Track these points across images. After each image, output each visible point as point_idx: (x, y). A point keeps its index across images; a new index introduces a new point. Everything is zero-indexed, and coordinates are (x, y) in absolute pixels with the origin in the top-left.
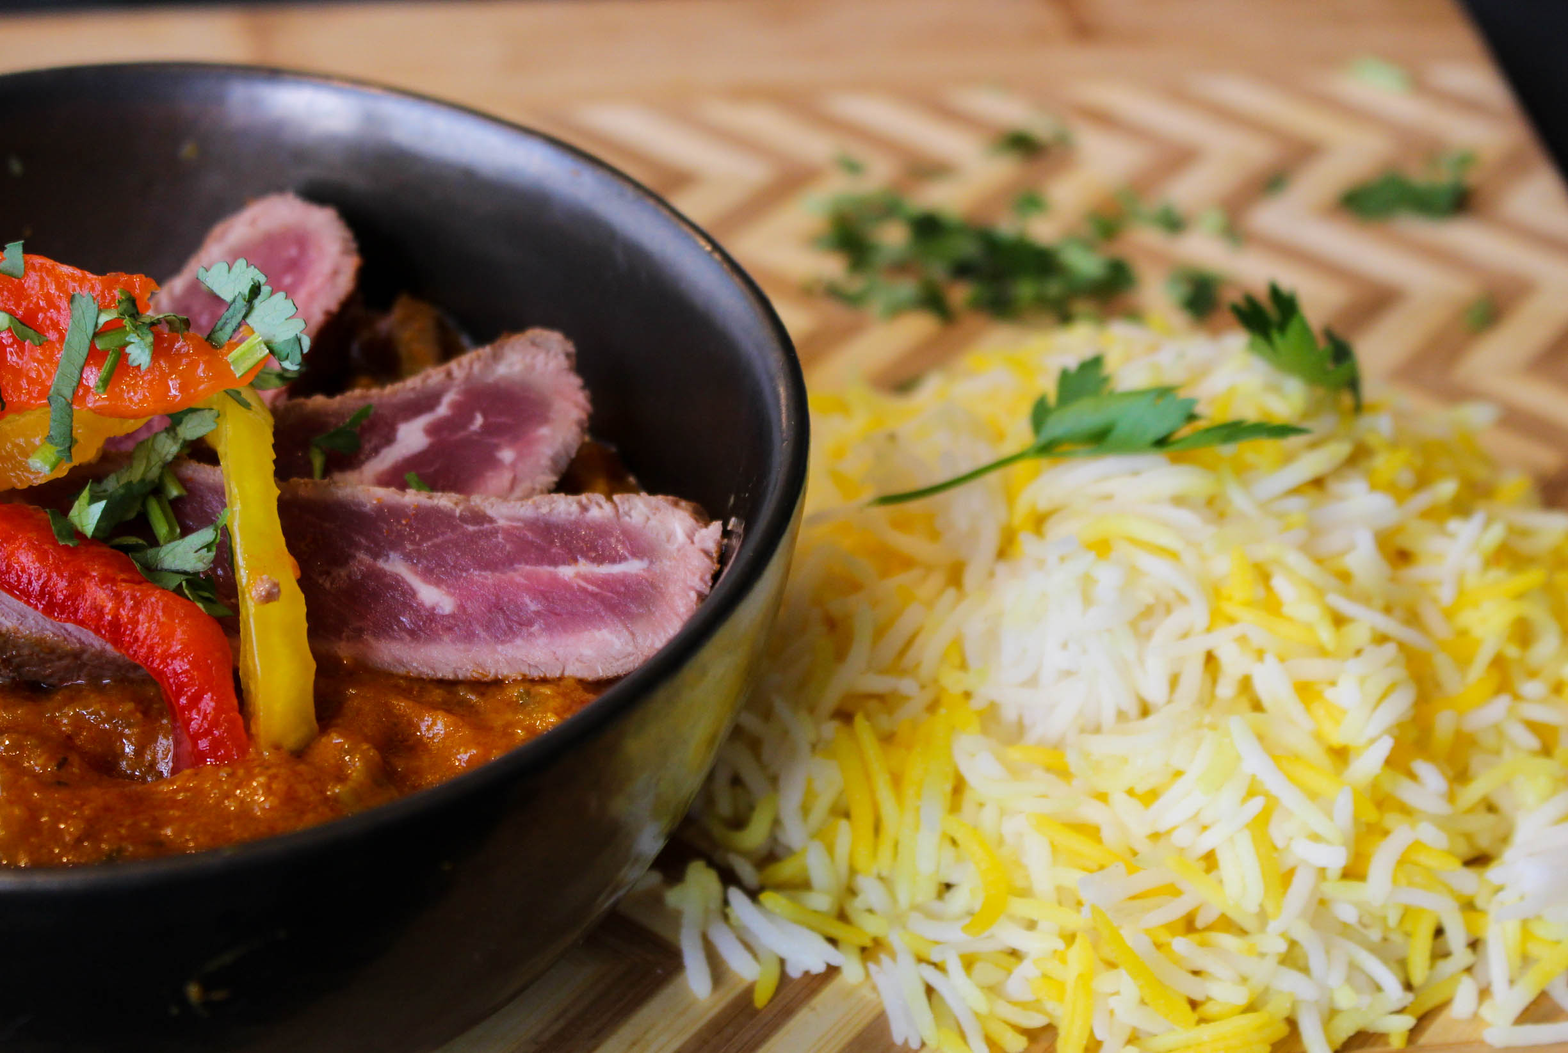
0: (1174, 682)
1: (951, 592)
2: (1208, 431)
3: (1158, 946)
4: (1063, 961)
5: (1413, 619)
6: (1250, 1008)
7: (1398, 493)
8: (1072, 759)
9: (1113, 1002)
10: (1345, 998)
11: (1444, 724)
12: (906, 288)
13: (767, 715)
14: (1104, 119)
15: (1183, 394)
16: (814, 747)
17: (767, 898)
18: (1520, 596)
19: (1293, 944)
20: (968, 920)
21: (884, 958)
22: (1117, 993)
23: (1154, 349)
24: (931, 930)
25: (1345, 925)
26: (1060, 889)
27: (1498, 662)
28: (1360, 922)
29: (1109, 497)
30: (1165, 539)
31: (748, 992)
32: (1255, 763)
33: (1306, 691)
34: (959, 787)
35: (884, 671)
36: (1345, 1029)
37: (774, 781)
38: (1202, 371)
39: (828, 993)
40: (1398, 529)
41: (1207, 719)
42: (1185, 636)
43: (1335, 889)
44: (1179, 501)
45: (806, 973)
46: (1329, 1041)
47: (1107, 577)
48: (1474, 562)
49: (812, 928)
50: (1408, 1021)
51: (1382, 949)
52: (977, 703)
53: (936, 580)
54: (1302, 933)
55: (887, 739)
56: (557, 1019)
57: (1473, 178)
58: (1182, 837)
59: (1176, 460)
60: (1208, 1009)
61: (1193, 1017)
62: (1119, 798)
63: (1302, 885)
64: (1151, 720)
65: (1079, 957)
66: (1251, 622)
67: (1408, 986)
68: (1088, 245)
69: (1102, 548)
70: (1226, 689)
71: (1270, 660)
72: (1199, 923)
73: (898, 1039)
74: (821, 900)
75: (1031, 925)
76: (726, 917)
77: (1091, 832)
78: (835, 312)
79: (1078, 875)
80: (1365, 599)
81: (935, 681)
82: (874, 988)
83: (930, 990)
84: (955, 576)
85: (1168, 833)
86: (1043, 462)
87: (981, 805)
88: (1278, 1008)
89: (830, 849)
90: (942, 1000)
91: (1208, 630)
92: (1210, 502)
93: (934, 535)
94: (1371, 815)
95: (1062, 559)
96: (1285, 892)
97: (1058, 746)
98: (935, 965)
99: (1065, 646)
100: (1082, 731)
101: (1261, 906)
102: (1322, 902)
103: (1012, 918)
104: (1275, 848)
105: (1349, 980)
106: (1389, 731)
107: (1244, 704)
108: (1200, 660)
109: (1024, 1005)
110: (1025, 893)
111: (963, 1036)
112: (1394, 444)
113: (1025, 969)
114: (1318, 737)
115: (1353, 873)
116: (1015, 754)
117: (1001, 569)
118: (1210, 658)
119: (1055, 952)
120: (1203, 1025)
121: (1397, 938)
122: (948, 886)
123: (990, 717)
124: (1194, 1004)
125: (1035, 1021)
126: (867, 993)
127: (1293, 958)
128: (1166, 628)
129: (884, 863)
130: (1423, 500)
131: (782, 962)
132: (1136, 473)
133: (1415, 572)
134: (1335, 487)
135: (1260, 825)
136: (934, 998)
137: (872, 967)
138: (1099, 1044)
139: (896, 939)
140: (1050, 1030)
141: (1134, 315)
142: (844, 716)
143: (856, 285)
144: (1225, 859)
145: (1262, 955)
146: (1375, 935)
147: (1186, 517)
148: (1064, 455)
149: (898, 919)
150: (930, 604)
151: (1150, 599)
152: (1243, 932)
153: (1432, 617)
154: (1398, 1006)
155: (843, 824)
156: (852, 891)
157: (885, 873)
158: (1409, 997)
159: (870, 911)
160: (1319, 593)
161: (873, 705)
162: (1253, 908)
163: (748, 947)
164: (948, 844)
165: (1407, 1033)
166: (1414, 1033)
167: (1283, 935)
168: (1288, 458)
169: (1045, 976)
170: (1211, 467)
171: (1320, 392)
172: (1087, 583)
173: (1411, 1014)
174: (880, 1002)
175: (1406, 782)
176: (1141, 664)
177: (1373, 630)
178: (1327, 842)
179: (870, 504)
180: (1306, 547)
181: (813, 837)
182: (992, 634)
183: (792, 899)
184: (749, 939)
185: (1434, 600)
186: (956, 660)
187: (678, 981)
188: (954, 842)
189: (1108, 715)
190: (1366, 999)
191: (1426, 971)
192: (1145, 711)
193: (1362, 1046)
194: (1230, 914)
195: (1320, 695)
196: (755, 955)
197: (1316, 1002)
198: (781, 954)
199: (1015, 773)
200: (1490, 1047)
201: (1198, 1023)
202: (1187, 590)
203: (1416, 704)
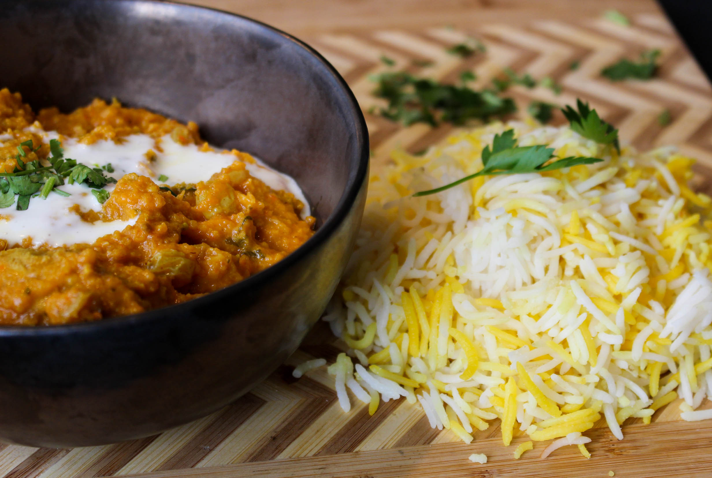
0: (547, 269)
1: (449, 234)
2: (558, 162)
3: (544, 380)
4: (504, 389)
6: (583, 407)
8: (504, 302)
9: (525, 406)
10: (624, 402)
11: (661, 286)
12: (415, 113)
13: (371, 289)
14: (497, 40)
15: (548, 147)
17: (373, 368)
19: (601, 379)
20: (461, 374)
21: (424, 393)
22: (527, 402)
23: (531, 131)
24: (445, 379)
25: (623, 370)
27: (683, 258)
28: (629, 368)
29: (516, 192)
30: (540, 208)
31: (367, 408)
32: (583, 300)
33: (603, 272)
34: (455, 317)
35: (421, 269)
36: (624, 416)
37: (374, 318)
38: (553, 138)
39: (401, 407)
40: (637, 204)
41: (561, 282)
42: (550, 249)
43: (617, 354)
44: (546, 192)
45: (391, 399)
46: (618, 421)
47: (517, 225)
48: (671, 216)
49: (393, 380)
50: (651, 412)
51: (638, 381)
52: (463, 281)
53: (442, 230)
54: (605, 374)
55: (424, 297)
56: (283, 422)
57: (659, 62)
58: (553, 333)
59: (544, 175)
60: (566, 408)
61: (560, 412)
62: (524, 318)
63: (605, 352)
64: (536, 284)
65: (510, 387)
66: (579, 243)
67: (650, 397)
68: (494, 93)
69: (514, 212)
70: (569, 272)
71: (587, 258)
72: (561, 371)
73: (433, 426)
74: (396, 369)
75: (489, 374)
76: (355, 377)
77: (515, 333)
78: (386, 124)
79: (509, 351)
80: (626, 233)
81: (443, 272)
82: (421, 405)
83: (445, 405)
84: (450, 227)
85: (546, 332)
86: (486, 177)
87: (465, 324)
88: (596, 407)
89: (400, 347)
90: (451, 408)
91: (560, 247)
92: (559, 193)
93: (440, 210)
94: (633, 322)
95: (497, 218)
96: (598, 355)
97: (498, 298)
98: (447, 394)
99: (499, 255)
100: (507, 291)
101: (588, 361)
102: (612, 361)
103: (481, 371)
104: (592, 337)
105: (625, 394)
106: (639, 286)
107: (576, 277)
108: (558, 259)
109: (486, 410)
110: (487, 360)
111: (461, 423)
112: (634, 169)
113: (486, 394)
114: (609, 290)
115: (626, 347)
116: (479, 302)
117: (470, 224)
118: (561, 259)
119: (500, 385)
120: (564, 415)
121: (644, 376)
122: (451, 361)
123: (468, 286)
125: (492, 416)
126: (417, 407)
127: (601, 385)
128: (542, 246)
129: (423, 351)
131: (380, 395)
132: (527, 181)
133: (647, 222)
134: (611, 187)
135: (585, 327)
136: (447, 408)
137: (419, 397)
138: (519, 424)
139: (430, 384)
140: (498, 420)
143: (394, 112)
144: (571, 343)
145: (588, 384)
146: (635, 374)
147: (548, 199)
148: (497, 174)
149: (431, 376)
150: (440, 240)
151: (536, 234)
152: (580, 375)
153: (653, 240)
154: (647, 405)
155: (405, 335)
156: (409, 365)
157: (424, 356)
158: (651, 401)
159: (418, 372)
160: (608, 230)
161: (416, 284)
162: (585, 363)
163: (365, 389)
164: (451, 341)
165: (651, 417)
166: (654, 417)
167: (597, 374)
168: (591, 175)
169: (495, 395)
170: (559, 178)
171: (603, 146)
172: (508, 226)
173: (653, 408)
174: (424, 411)
175: (646, 309)
176: (532, 262)
177: (630, 246)
178: (615, 334)
179: (413, 196)
180: (601, 211)
181: (391, 341)
182: (468, 251)
183: (384, 368)
184: (365, 386)
185: (654, 234)
186: (452, 263)
187: (336, 404)
188: (454, 340)
189: (519, 284)
190: (633, 402)
191: (658, 391)
192: (534, 281)
193: (632, 423)
194: (575, 367)
195: (609, 273)
196: (368, 393)
197: (612, 404)
198: (380, 392)
199: (480, 309)
200: (686, 421)
201: (562, 415)
202: (551, 229)
203: (649, 276)
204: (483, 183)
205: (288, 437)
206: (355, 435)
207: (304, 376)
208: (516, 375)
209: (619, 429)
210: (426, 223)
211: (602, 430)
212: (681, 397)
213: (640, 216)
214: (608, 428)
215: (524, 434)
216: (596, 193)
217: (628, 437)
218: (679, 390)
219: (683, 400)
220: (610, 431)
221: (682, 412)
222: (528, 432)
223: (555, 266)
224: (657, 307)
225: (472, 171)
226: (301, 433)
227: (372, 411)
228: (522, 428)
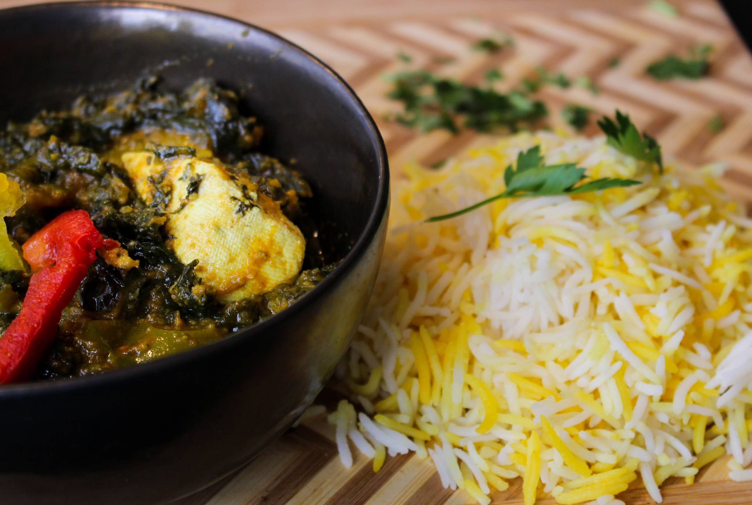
0: (576, 307)
1: (466, 265)
2: (591, 183)
3: (572, 436)
4: (525, 445)
5: (691, 273)
7: (683, 212)
8: (527, 345)
9: (550, 465)
10: (664, 460)
11: (708, 326)
12: (434, 118)
13: (376, 327)
14: (528, 33)
15: (578, 166)
16: (399, 342)
17: (378, 417)
18: (743, 261)
19: (637, 434)
20: (478, 426)
21: (436, 446)
22: (552, 460)
23: (561, 144)
24: (459, 431)
25: (663, 424)
26: (522, 409)
27: (734, 294)
28: (670, 422)
29: (542, 217)
30: (570, 237)
31: (371, 464)
32: (617, 345)
33: (640, 310)
34: (472, 361)
35: (433, 305)
36: (664, 475)
37: (380, 360)
38: (585, 155)
39: (409, 464)
40: (683, 230)
41: (593, 324)
42: (581, 284)
43: (657, 406)
44: (576, 218)
45: (399, 454)
46: (656, 481)
47: (542, 256)
48: (720, 245)
49: (401, 432)
50: (694, 471)
51: (680, 435)
52: (480, 320)
53: (457, 260)
54: (642, 428)
55: (436, 338)
56: (277, 479)
57: (712, 58)
58: (582, 382)
59: (574, 198)
60: (596, 467)
61: (590, 471)
62: (551, 364)
63: (641, 404)
64: (565, 325)
65: (533, 442)
66: (613, 277)
67: (694, 454)
68: (523, 95)
69: (539, 242)
70: (602, 310)
71: (623, 295)
72: (591, 425)
73: (446, 486)
74: (405, 418)
75: (509, 427)
76: (358, 428)
77: (539, 381)
78: (400, 130)
79: (532, 402)
80: (668, 265)
81: (458, 309)
82: (432, 461)
83: (460, 461)
84: (467, 258)
85: (575, 381)
86: (509, 200)
87: (483, 369)
88: (631, 465)
89: (409, 393)
90: (466, 465)
91: (592, 281)
92: (591, 218)
93: (456, 237)
94: (675, 370)
95: (520, 248)
96: (633, 409)
97: (520, 340)
98: (462, 448)
99: (522, 291)
100: (531, 332)
101: (622, 416)
102: (651, 413)
103: (500, 424)
104: (628, 387)
105: (665, 451)
106: (682, 328)
107: (611, 317)
108: (589, 296)
109: (506, 467)
110: (506, 411)
111: (477, 483)
112: (679, 190)
113: (507, 449)
114: (647, 332)
115: (666, 398)
116: (498, 344)
117: (489, 254)
118: (593, 295)
119: (521, 440)
120: (594, 475)
121: (687, 430)
122: (467, 410)
123: (486, 325)
124: (589, 465)
125: (512, 475)
126: (428, 463)
127: (637, 441)
128: (572, 280)
129: (435, 399)
130: (694, 215)
131: (387, 449)
132: (555, 205)
133: (692, 251)
134: (651, 210)
135: (620, 375)
136: (462, 464)
137: (430, 451)
138: (544, 485)
139: (443, 437)
140: (519, 479)
141: (547, 128)
142: (415, 327)
143: (410, 116)
144: (603, 393)
145: (622, 440)
146: (677, 429)
147: (580, 226)
148: (520, 196)
149: (444, 427)
150: (455, 272)
151: (564, 267)
152: (613, 429)
153: (700, 272)
154: (690, 463)
155: (415, 381)
156: (420, 414)
157: (436, 404)
158: (695, 459)
159: (429, 423)
160: (646, 262)
161: (428, 322)
162: (617, 416)
163: (369, 442)
164: (467, 388)
165: (694, 477)
166: (697, 477)
167: (633, 430)
168: (629, 197)
169: (516, 452)
170: (590, 202)
171: (643, 163)
172: (533, 259)
173: (696, 467)
174: (435, 468)
175: (691, 354)
176: (560, 298)
177: (673, 279)
178: (653, 383)
179: (426, 221)
180: (639, 240)
181: (400, 387)
182: (486, 286)
183: (391, 418)
184: (370, 438)
185: (701, 265)
186: (469, 299)
187: (336, 459)
188: (470, 387)
189: (544, 324)
190: (674, 460)
191: (702, 447)
192: (562, 321)
193: (672, 483)
194: (607, 420)
195: (648, 312)
196: (373, 446)
197: (650, 462)
198: (387, 445)
199: (499, 353)
200: (735, 482)
201: (592, 474)
202: (582, 262)
203: (694, 316)
204: (505, 206)
205: (281, 497)
206: (357, 495)
207: (301, 426)
208: (541, 429)
209: (658, 491)
210: (440, 251)
211: (638, 491)
212: (729, 453)
213: (685, 244)
214: (644, 488)
215: (549, 496)
216: (633, 219)
217: (669, 500)
218: (726, 446)
219: (731, 456)
220: (647, 493)
221: (730, 470)
222: (554, 494)
223: (585, 304)
224: (703, 351)
225: (493, 193)
226: (296, 493)
227: (377, 467)
228: (546, 490)
